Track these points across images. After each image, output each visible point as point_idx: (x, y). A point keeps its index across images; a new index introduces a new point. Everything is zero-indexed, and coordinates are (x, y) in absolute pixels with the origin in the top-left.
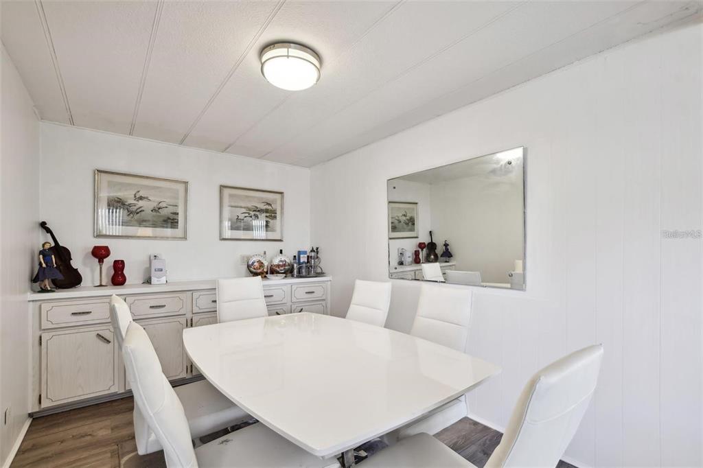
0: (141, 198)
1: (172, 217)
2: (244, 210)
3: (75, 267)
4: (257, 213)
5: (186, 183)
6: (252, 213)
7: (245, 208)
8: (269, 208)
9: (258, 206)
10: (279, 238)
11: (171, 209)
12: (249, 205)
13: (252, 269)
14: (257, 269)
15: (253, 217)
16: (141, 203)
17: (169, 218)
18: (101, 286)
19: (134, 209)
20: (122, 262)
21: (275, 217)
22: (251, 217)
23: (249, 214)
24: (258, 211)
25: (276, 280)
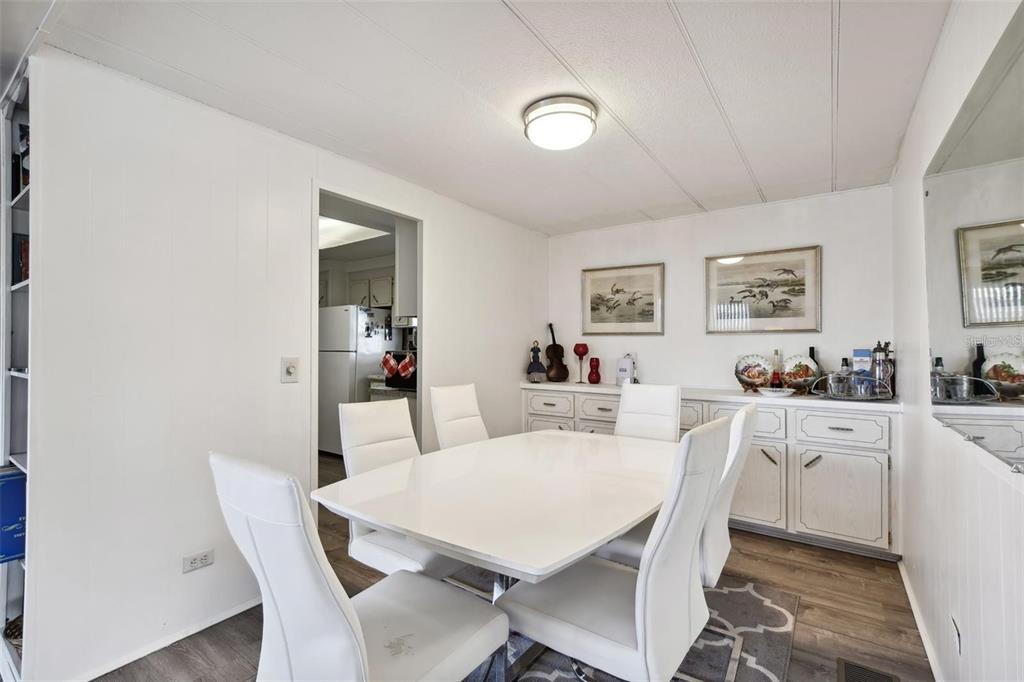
0: (618, 291)
1: (647, 308)
2: (743, 288)
3: (565, 363)
4: (766, 289)
5: (662, 265)
6: (756, 290)
7: (744, 283)
8: (790, 277)
9: (768, 278)
10: (813, 327)
11: (646, 299)
12: (751, 279)
13: (745, 378)
14: (754, 377)
15: (757, 296)
16: (618, 297)
17: (644, 311)
18: (581, 382)
19: (611, 303)
20: (597, 360)
21: (802, 292)
22: (754, 296)
23: (751, 292)
24: (768, 285)
25: (769, 397)
